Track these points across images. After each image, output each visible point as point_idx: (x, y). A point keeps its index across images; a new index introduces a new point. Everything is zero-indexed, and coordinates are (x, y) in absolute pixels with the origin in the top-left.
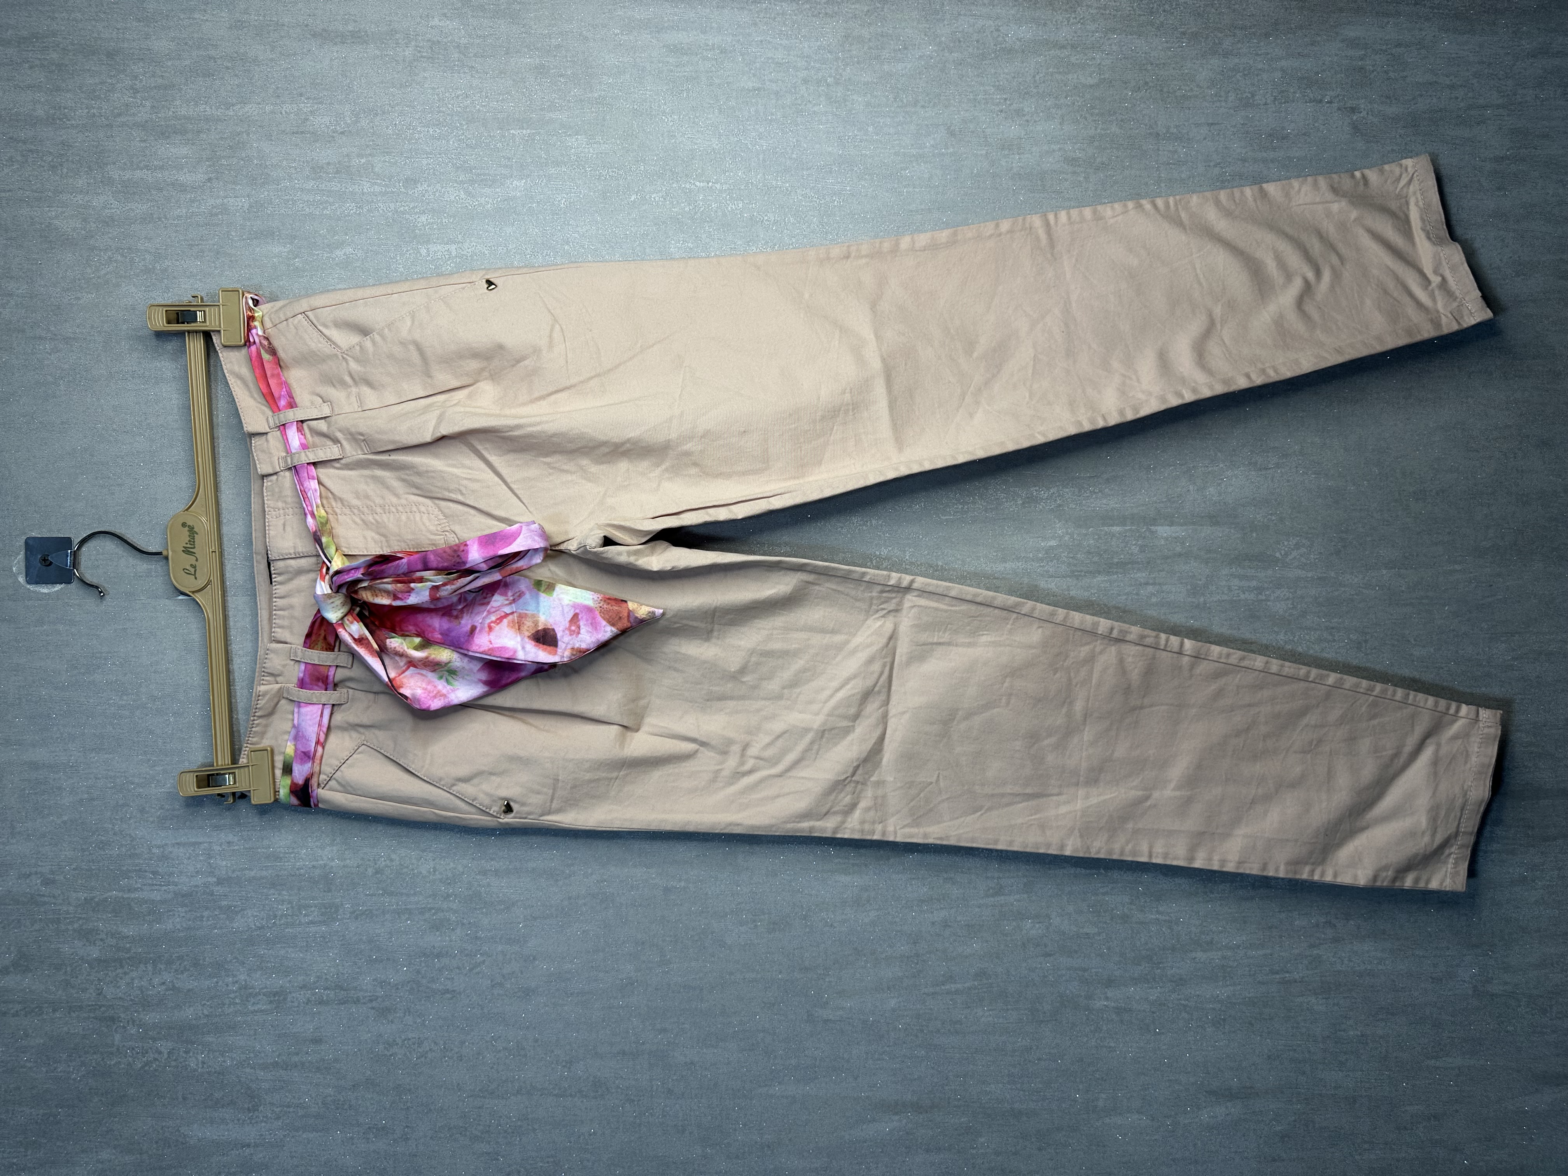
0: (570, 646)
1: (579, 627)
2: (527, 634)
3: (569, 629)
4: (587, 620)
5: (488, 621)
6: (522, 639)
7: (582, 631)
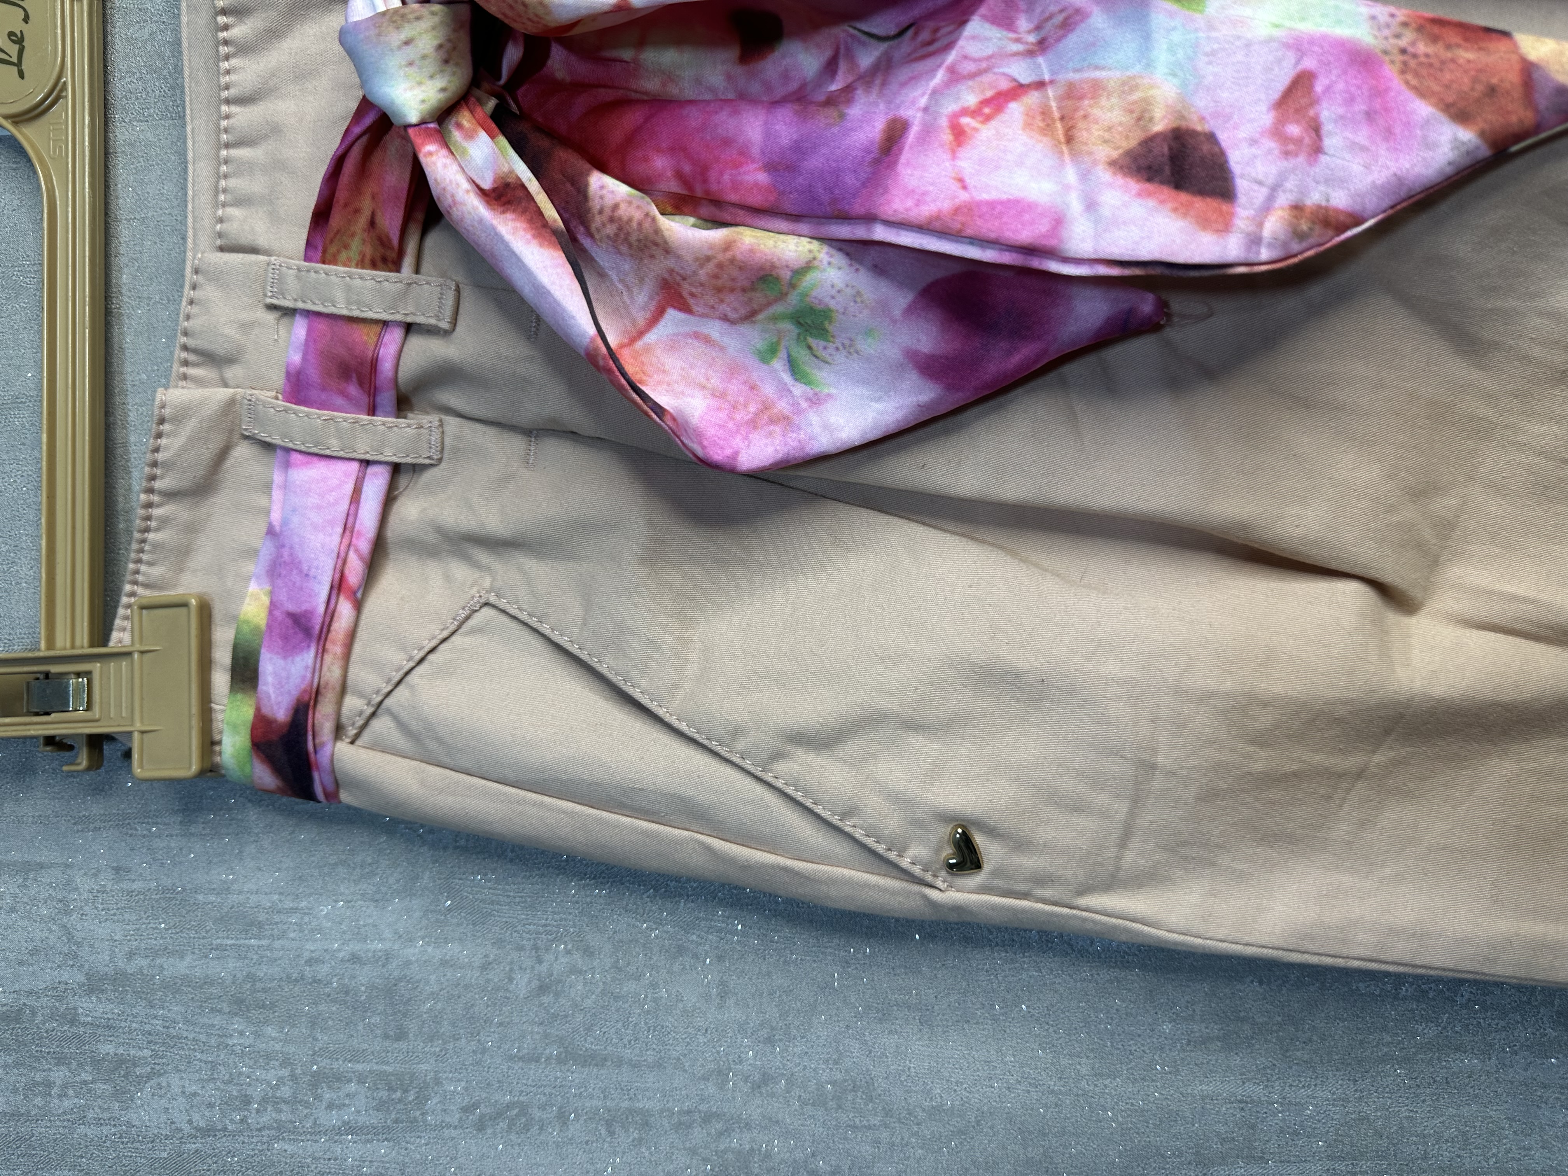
0: (1284, 200)
1: (1316, 129)
2: (1104, 153)
3: (1277, 132)
4: (1350, 100)
5: (949, 107)
6: (1084, 176)
7: (1332, 141)
